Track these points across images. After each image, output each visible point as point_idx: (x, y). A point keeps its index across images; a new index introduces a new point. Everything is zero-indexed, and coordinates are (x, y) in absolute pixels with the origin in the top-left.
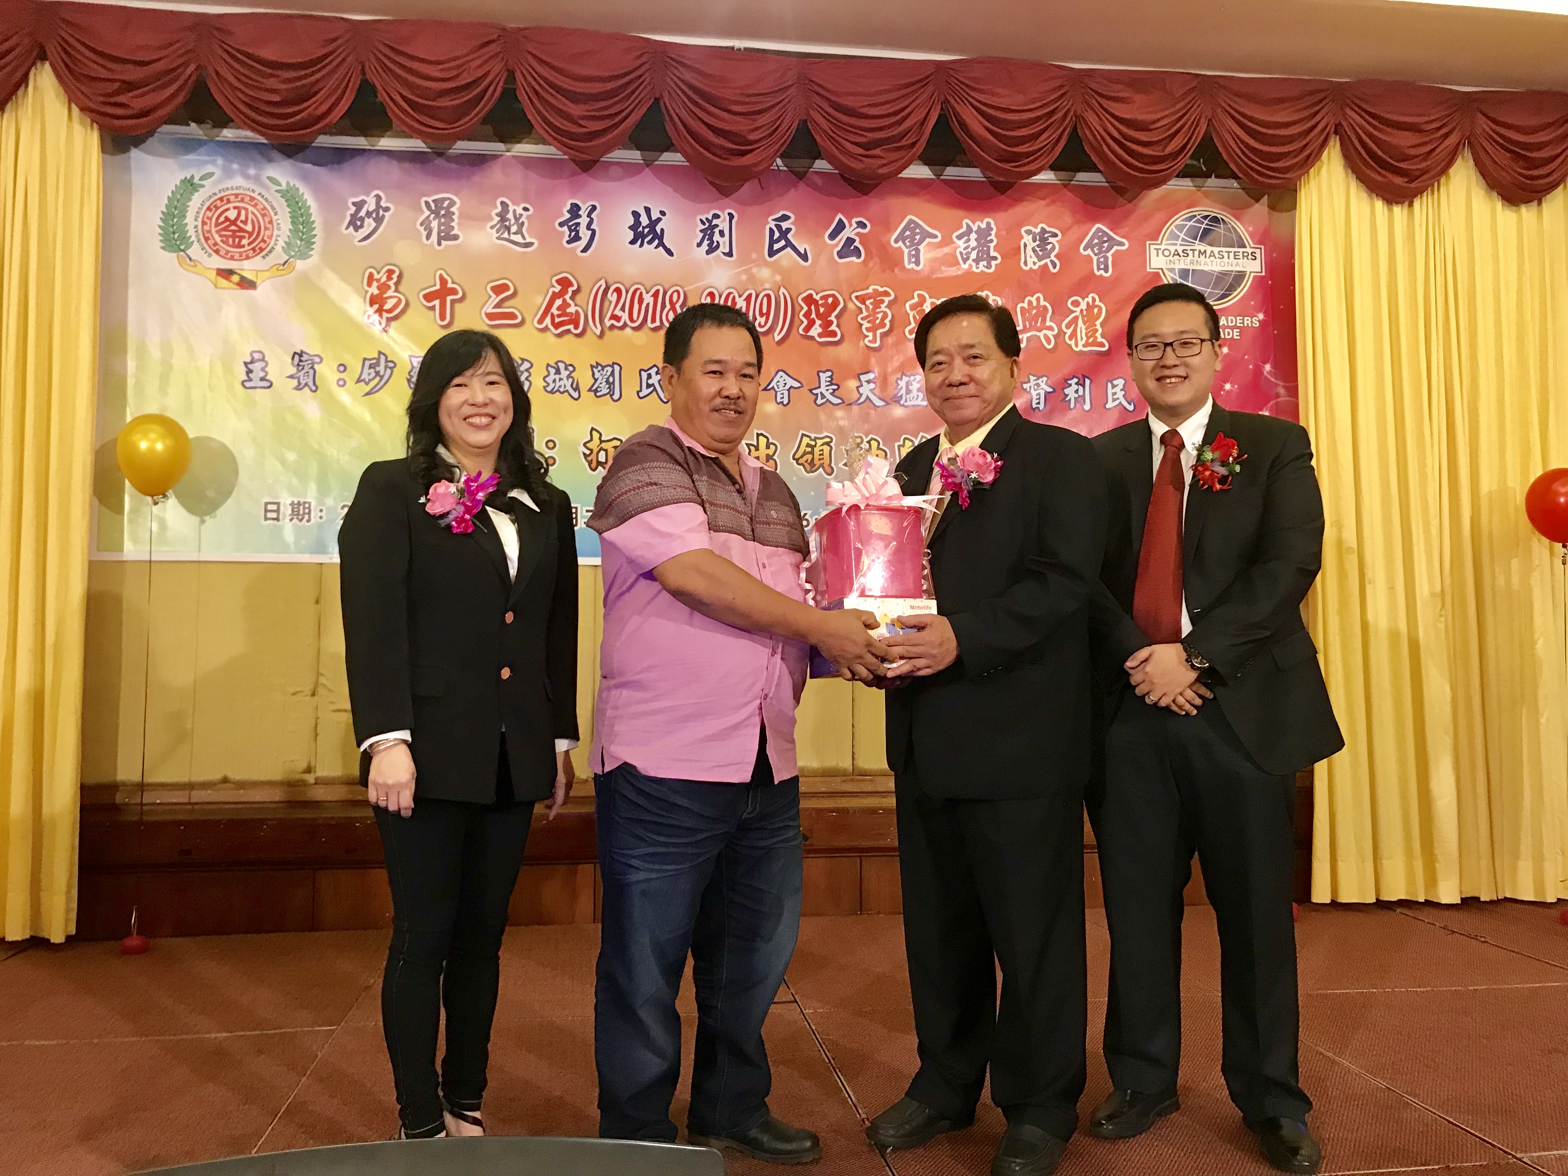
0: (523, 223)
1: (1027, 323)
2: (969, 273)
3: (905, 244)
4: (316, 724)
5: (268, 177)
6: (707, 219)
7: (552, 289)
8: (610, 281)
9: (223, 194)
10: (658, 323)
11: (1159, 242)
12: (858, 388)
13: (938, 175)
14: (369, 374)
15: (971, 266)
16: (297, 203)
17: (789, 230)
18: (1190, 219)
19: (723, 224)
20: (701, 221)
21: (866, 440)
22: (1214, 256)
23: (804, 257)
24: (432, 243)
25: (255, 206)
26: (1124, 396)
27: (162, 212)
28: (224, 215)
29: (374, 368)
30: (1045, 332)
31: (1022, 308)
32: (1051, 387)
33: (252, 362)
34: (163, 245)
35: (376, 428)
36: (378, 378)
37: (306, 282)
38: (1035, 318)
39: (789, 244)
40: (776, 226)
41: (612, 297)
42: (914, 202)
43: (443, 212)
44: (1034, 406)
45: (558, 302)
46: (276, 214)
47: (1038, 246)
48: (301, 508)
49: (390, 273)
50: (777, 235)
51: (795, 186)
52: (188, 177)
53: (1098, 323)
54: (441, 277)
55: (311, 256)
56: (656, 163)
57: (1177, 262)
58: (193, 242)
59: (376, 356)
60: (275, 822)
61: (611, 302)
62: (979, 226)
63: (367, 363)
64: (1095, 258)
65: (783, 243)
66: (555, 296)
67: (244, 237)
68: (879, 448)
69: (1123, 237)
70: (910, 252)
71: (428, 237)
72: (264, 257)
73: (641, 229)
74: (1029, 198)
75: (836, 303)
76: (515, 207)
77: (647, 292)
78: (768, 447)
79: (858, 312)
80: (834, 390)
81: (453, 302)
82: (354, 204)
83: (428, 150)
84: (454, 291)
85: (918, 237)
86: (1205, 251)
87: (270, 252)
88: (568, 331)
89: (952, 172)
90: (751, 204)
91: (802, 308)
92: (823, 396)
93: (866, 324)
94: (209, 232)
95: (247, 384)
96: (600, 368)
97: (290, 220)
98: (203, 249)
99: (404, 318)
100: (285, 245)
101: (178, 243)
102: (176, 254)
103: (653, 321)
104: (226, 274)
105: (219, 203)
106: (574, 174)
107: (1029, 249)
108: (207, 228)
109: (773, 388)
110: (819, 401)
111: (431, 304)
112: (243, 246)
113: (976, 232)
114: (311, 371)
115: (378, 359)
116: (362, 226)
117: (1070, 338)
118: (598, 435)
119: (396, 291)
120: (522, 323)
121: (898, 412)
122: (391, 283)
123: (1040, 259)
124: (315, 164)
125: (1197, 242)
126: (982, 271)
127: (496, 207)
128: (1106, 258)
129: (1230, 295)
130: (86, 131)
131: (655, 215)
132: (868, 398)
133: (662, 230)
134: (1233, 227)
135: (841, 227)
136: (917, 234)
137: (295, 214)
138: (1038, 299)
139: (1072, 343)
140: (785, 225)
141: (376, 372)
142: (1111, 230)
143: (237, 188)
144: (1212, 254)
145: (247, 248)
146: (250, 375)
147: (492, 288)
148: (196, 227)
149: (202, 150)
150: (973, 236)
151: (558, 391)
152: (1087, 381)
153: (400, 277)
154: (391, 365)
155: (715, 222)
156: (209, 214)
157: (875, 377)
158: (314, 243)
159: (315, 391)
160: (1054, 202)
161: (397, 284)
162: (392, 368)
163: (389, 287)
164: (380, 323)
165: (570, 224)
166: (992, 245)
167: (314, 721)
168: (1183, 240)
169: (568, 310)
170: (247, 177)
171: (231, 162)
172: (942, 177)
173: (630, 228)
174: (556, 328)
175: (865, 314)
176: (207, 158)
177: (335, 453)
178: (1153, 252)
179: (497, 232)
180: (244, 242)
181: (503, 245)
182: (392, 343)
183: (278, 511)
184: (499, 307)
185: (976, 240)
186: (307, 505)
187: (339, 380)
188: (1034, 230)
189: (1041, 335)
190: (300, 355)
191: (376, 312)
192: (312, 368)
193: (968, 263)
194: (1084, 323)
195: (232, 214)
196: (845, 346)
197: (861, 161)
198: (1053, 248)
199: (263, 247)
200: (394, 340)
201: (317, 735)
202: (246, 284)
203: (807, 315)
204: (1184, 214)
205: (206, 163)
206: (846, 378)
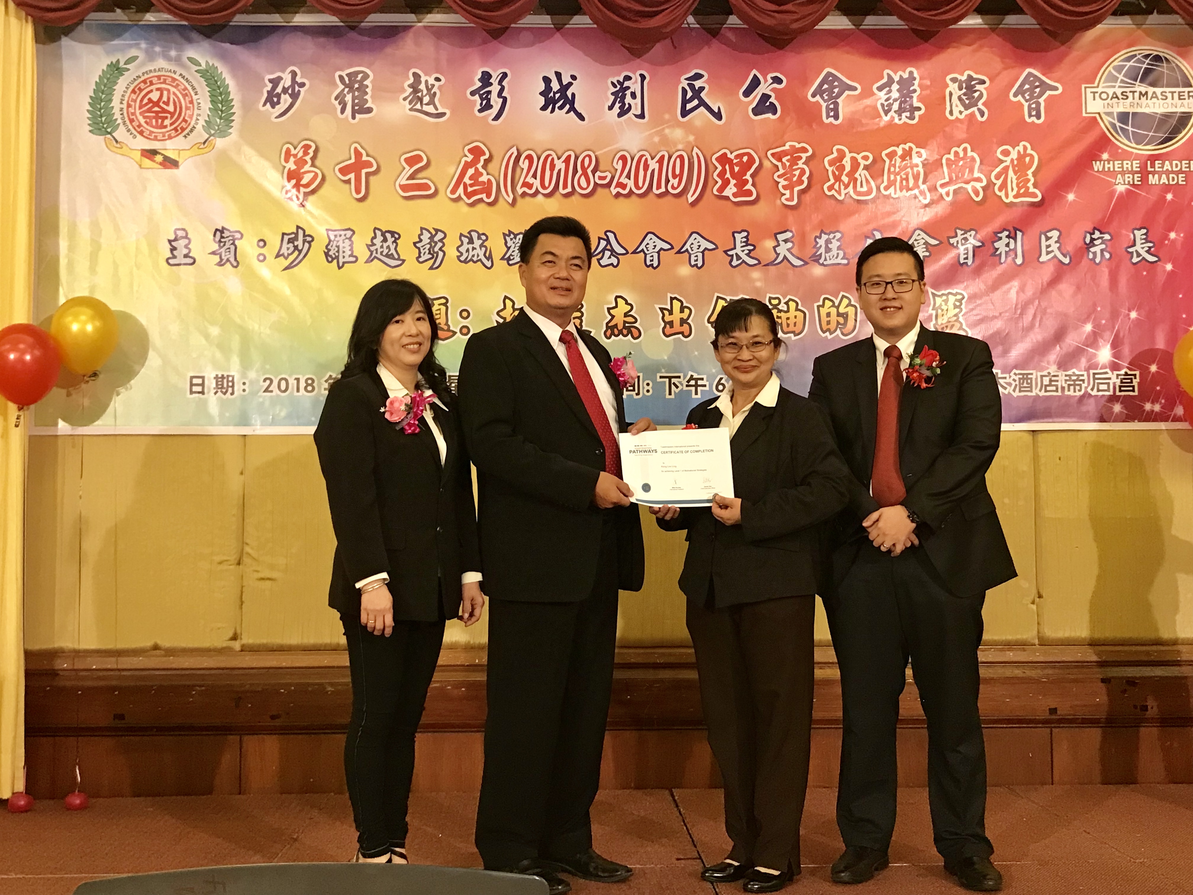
0: (435, 93)
1: (954, 175)
2: (891, 125)
3: (823, 98)
4: (242, 592)
5: (190, 59)
6: (618, 81)
7: (465, 159)
8: (522, 149)
9: (146, 76)
10: (569, 189)
11: (1096, 85)
12: (774, 248)
13: (857, 25)
14: (288, 249)
15: (893, 118)
16: (216, 82)
17: (702, 89)
18: (1129, 59)
19: (634, 85)
20: (613, 83)
21: (783, 301)
22: (1157, 97)
23: (718, 116)
24: (347, 117)
25: (176, 87)
26: (1059, 248)
27: (91, 97)
28: (147, 97)
29: (293, 243)
30: (972, 183)
31: (948, 159)
32: (979, 241)
33: (176, 240)
34: (91, 128)
35: (295, 301)
36: (296, 253)
37: (224, 159)
38: (962, 169)
39: (702, 103)
40: (689, 85)
41: (524, 164)
42: (832, 54)
43: (356, 86)
44: (962, 261)
45: (471, 171)
46: (196, 94)
47: (965, 94)
48: (225, 381)
49: (307, 147)
50: (690, 94)
51: (708, 43)
52: (114, 62)
53: (1030, 172)
54: (356, 149)
55: (231, 133)
56: (567, 26)
57: (1115, 105)
58: (119, 124)
59: (295, 231)
60: (203, 688)
61: (523, 169)
62: (901, 76)
63: (286, 238)
64: (1026, 105)
65: (696, 102)
66: (467, 165)
67: (166, 118)
68: (797, 309)
69: (1055, 82)
70: (827, 107)
71: (343, 111)
72: (185, 137)
73: (552, 94)
74: (955, 44)
75: (751, 160)
76: (427, 78)
77: (559, 158)
78: (682, 311)
79: (775, 169)
80: (750, 251)
81: (368, 175)
82: (270, 81)
83: (342, 24)
84: (369, 164)
85: (836, 90)
86: (1146, 93)
87: (191, 131)
88: (481, 200)
89: (871, 21)
90: (662, 65)
91: (716, 168)
92: (738, 257)
93: (783, 182)
94: (134, 114)
95: (171, 261)
96: (512, 236)
97: (210, 99)
98: (129, 131)
99: (322, 192)
100: (205, 124)
101: (105, 126)
102: (102, 137)
103: (565, 186)
104: (151, 154)
105: (142, 86)
106: (485, 42)
107: (955, 98)
108: (131, 110)
109: (687, 250)
110: (735, 263)
111: (346, 178)
112: (166, 127)
113: (898, 83)
114: (233, 247)
115: (297, 234)
116: (278, 103)
117: (1000, 190)
118: (511, 304)
119: (313, 165)
120: (436, 192)
121: (818, 271)
122: (308, 158)
123: (967, 107)
124: (232, 44)
125: (1138, 83)
126: (905, 123)
127: (409, 79)
128: (1038, 104)
129: (1176, 137)
130: (22, 26)
131: (566, 80)
132: (785, 257)
133: (573, 95)
134: (1177, 65)
135: (756, 83)
136: (836, 87)
137: (214, 93)
138: (965, 150)
139: (1002, 194)
140: (698, 84)
141: (294, 246)
142: (1043, 75)
143: (159, 70)
144: (1155, 96)
145: (169, 128)
146: (175, 252)
147: (406, 160)
148: (122, 109)
149: (127, 35)
150: (895, 87)
151: (471, 260)
152: (1019, 234)
153: (316, 151)
154: (309, 239)
155: (626, 84)
156: (134, 96)
157: (793, 237)
158: (233, 120)
159: (236, 267)
160: (981, 47)
161: (313, 159)
162: (310, 243)
163: (306, 162)
164: (298, 198)
165: (481, 92)
166: (915, 95)
167: (240, 589)
168: (1122, 81)
169: (481, 179)
170: (169, 59)
171: (153, 44)
172: (862, 27)
173: (541, 94)
174: (469, 198)
175: (781, 171)
176: (132, 42)
177: (256, 327)
178: (1090, 96)
179: (410, 103)
180: (167, 122)
181: (416, 117)
182: (309, 218)
183: (203, 385)
184: (413, 179)
185: (898, 90)
186: (230, 379)
187: (260, 254)
188: (959, 77)
189: (969, 187)
190: (222, 231)
191: (293, 187)
192: (233, 244)
193: (889, 115)
194: (1015, 173)
195: (155, 96)
196: (762, 203)
197: (773, 17)
198: (981, 96)
199: (185, 127)
200: (310, 213)
201: (242, 603)
202: (170, 163)
203: (722, 175)
204: (1123, 53)
205: (131, 46)
206: (764, 237)
